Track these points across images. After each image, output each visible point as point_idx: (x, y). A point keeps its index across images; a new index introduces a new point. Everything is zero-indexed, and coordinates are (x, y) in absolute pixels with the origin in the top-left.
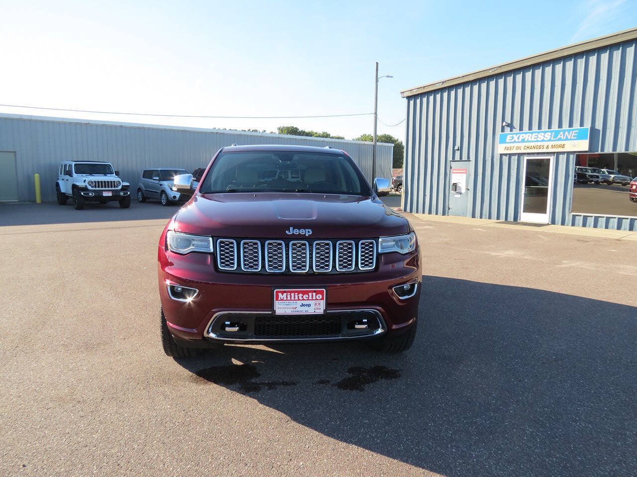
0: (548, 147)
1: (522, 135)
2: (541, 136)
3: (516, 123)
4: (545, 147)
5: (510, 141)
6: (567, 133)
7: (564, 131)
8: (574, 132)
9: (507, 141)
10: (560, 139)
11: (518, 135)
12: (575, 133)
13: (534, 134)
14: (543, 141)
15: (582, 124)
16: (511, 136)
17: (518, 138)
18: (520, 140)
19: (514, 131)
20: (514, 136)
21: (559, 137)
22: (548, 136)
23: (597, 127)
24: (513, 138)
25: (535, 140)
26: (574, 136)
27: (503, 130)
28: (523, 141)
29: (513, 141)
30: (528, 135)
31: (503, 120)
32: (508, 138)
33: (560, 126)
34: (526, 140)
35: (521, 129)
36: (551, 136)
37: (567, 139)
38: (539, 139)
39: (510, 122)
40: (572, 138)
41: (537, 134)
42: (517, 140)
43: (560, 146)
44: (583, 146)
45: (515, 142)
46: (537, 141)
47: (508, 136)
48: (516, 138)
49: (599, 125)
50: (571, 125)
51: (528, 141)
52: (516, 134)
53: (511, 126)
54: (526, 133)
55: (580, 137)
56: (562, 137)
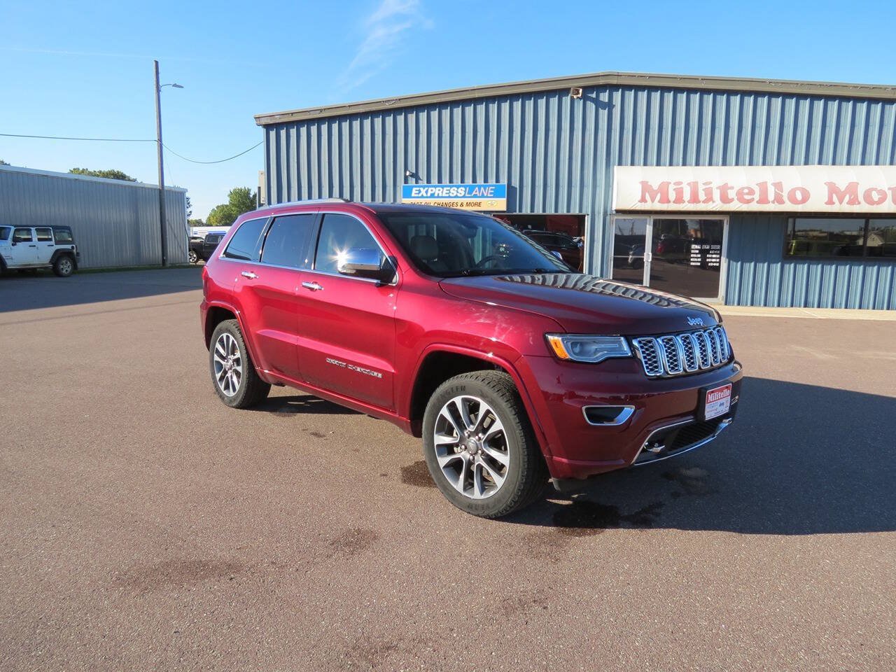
0: (462, 205)
1: (430, 189)
2: (453, 191)
3: (423, 173)
4: (459, 204)
5: (417, 195)
6: (482, 189)
7: (480, 187)
8: (491, 188)
9: (413, 195)
10: (475, 196)
11: (426, 189)
12: (491, 190)
13: (445, 189)
14: (456, 197)
15: (497, 181)
16: (418, 189)
17: (427, 192)
18: (429, 195)
19: (420, 183)
20: (422, 189)
21: (474, 193)
22: (462, 191)
23: (513, 185)
24: (420, 191)
25: (448, 195)
26: (491, 193)
27: (406, 182)
28: (432, 196)
29: (420, 195)
30: (438, 189)
31: (406, 169)
32: (414, 191)
33: (474, 180)
34: (436, 195)
35: (429, 181)
36: (465, 191)
37: (483, 196)
38: (451, 195)
39: (414, 172)
40: (489, 195)
41: (449, 188)
42: (425, 195)
43: (475, 204)
44: (500, 204)
45: (422, 197)
46: (450, 197)
47: (414, 189)
48: (423, 191)
49: (516, 183)
50: (486, 180)
51: (438, 197)
52: (424, 187)
53: (416, 176)
54: (435, 187)
55: (496, 195)
56: (478, 193)
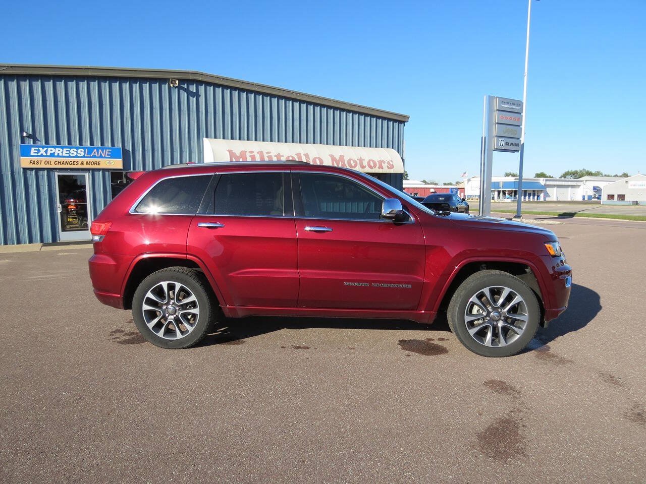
0: (82, 163)
1: (49, 149)
2: (73, 152)
3: (40, 134)
4: (80, 163)
5: (36, 154)
6: (100, 151)
7: (98, 149)
8: (107, 150)
9: (32, 153)
10: (94, 157)
11: (45, 149)
12: (108, 152)
13: (65, 150)
14: (76, 156)
15: (113, 144)
16: (37, 149)
17: (46, 152)
18: (49, 154)
19: (38, 143)
20: (41, 149)
21: (93, 154)
22: (81, 152)
23: (126, 148)
24: (39, 151)
25: (68, 155)
26: (108, 155)
27: (23, 141)
28: (52, 155)
29: (39, 154)
30: (57, 149)
31: (22, 130)
32: (33, 151)
33: (92, 143)
34: (56, 154)
35: (47, 142)
36: (84, 152)
37: (101, 157)
38: (71, 155)
39: (31, 133)
40: (106, 156)
41: (69, 149)
42: (44, 154)
43: (95, 163)
44: (117, 164)
45: (42, 155)
46: (70, 156)
47: (33, 149)
48: (42, 151)
49: (129, 147)
50: (102, 144)
51: (58, 156)
52: (43, 147)
53: (33, 137)
54: (55, 147)
55: (113, 156)
56: (96, 154)
